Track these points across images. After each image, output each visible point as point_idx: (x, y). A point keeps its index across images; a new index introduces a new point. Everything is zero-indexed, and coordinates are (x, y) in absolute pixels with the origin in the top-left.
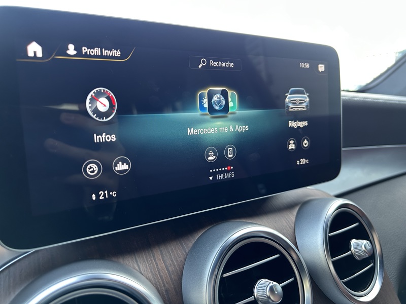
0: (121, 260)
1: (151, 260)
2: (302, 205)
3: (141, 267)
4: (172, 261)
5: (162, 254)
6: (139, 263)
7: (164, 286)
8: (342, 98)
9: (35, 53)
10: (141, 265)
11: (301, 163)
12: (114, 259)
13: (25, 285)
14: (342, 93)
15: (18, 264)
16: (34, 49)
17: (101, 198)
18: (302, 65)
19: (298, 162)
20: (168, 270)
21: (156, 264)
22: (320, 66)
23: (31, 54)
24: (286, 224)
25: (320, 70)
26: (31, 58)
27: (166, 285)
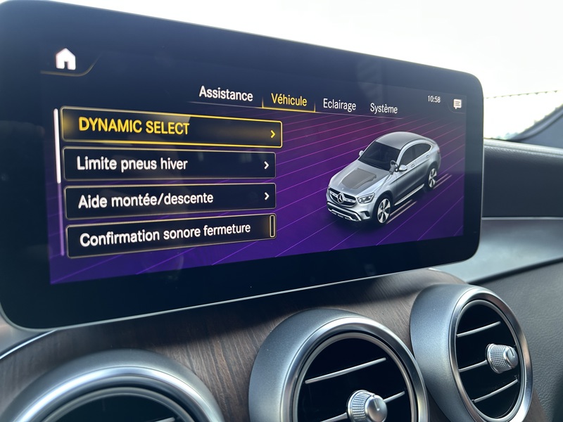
0: (168, 353)
1: (209, 355)
2: (422, 293)
3: (194, 364)
4: (237, 358)
5: (224, 348)
6: (191, 358)
7: (225, 391)
8: (484, 147)
9: (66, 64)
10: (194, 361)
12: (157, 350)
14: (485, 141)
15: (27, 349)
16: (66, 59)
18: (431, 99)
20: (230, 370)
21: (215, 360)
22: (455, 100)
23: (60, 65)
24: (398, 318)
25: (456, 107)
26: (60, 70)
27: (227, 391)
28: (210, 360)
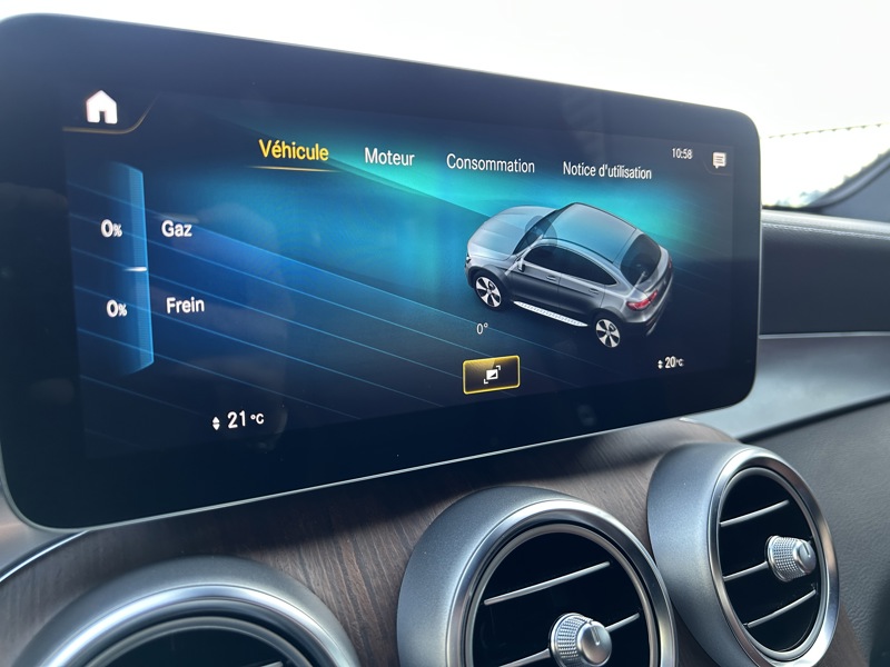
0: (270, 560)
1: (334, 562)
2: (667, 457)
3: (312, 577)
4: (378, 565)
5: (357, 550)
6: (307, 567)
7: (359, 618)
8: (763, 225)
9: (102, 115)
10: (311, 572)
11: (667, 367)
12: (254, 557)
13: (66, 603)
14: (765, 214)
15: (51, 558)
16: (101, 107)
17: (231, 426)
18: (677, 153)
19: (660, 362)
20: (368, 584)
21: (344, 570)
22: (716, 155)
23: (93, 117)
24: (627, 495)
25: (717, 165)
26: (93, 125)
27: (364, 617)
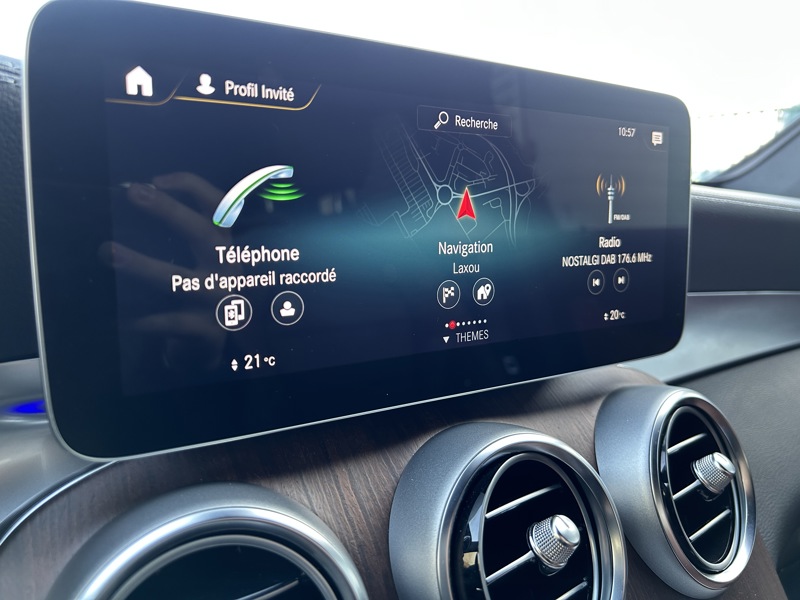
0: (278, 487)
1: (332, 488)
2: (610, 397)
3: (314, 501)
4: (370, 491)
5: (351, 478)
6: (310, 493)
7: (356, 537)
8: (691, 196)
9: (139, 87)
10: (313, 497)
11: (612, 319)
12: (263, 484)
13: (101, 526)
14: (694, 189)
15: (85, 486)
16: (139, 81)
17: (247, 367)
18: (623, 132)
19: (606, 315)
20: (362, 507)
21: (341, 495)
22: (654, 133)
23: (132, 90)
24: (577, 431)
25: (655, 142)
26: (132, 97)
27: (360, 536)
28: (335, 496)
